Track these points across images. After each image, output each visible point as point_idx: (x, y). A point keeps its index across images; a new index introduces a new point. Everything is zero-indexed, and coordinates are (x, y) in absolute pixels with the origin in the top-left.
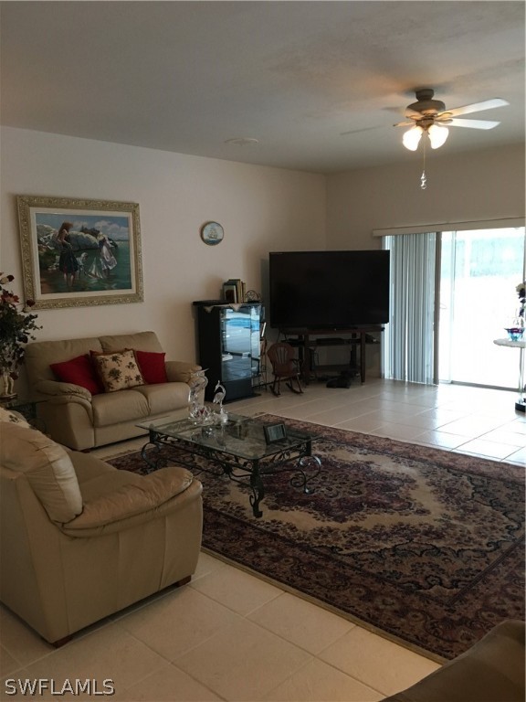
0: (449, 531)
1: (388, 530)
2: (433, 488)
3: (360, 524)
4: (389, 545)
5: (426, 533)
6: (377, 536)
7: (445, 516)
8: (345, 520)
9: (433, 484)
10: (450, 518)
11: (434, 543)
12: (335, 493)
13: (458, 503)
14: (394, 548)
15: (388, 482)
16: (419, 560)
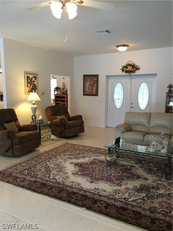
0: (65, 159)
1: (82, 158)
2: (66, 171)
3: (89, 159)
4: (81, 155)
5: (72, 158)
6: (84, 157)
7: (65, 163)
8: (94, 159)
9: (65, 173)
10: (64, 162)
11: (70, 156)
12: (100, 167)
13: (60, 167)
14: (80, 154)
15: (82, 173)
16: (74, 153)
